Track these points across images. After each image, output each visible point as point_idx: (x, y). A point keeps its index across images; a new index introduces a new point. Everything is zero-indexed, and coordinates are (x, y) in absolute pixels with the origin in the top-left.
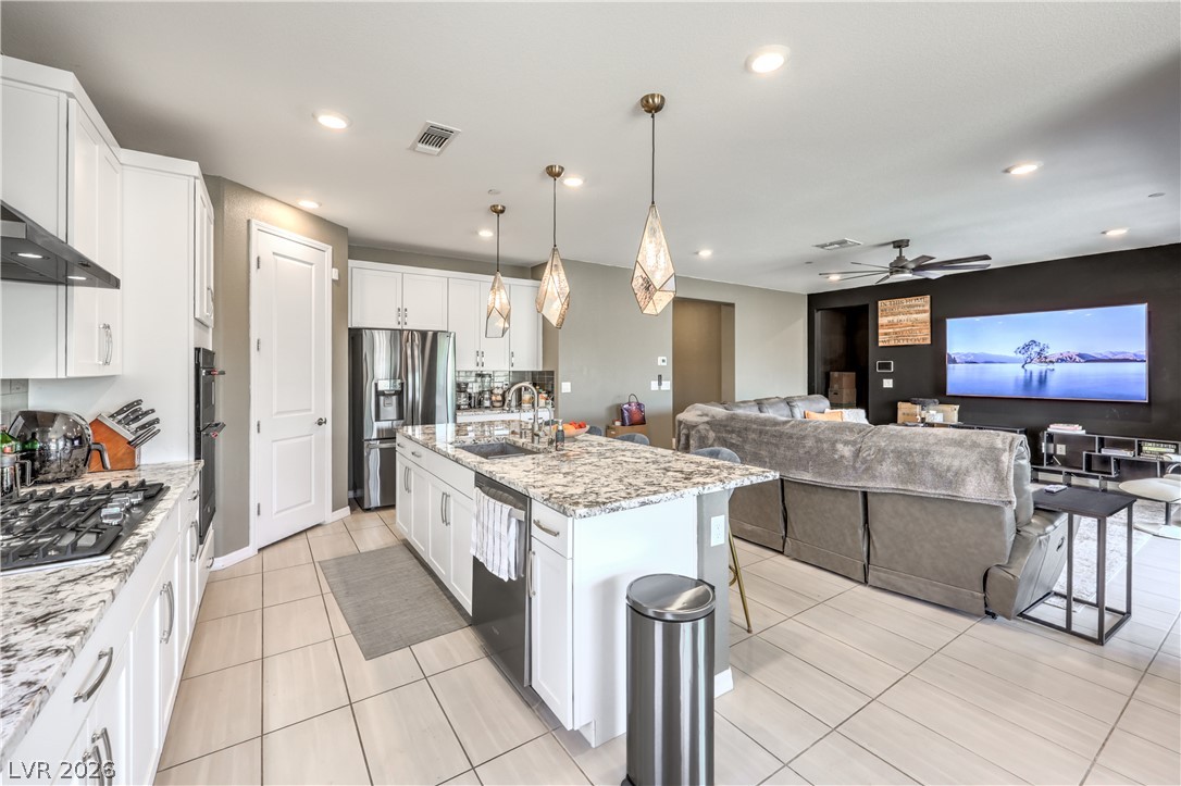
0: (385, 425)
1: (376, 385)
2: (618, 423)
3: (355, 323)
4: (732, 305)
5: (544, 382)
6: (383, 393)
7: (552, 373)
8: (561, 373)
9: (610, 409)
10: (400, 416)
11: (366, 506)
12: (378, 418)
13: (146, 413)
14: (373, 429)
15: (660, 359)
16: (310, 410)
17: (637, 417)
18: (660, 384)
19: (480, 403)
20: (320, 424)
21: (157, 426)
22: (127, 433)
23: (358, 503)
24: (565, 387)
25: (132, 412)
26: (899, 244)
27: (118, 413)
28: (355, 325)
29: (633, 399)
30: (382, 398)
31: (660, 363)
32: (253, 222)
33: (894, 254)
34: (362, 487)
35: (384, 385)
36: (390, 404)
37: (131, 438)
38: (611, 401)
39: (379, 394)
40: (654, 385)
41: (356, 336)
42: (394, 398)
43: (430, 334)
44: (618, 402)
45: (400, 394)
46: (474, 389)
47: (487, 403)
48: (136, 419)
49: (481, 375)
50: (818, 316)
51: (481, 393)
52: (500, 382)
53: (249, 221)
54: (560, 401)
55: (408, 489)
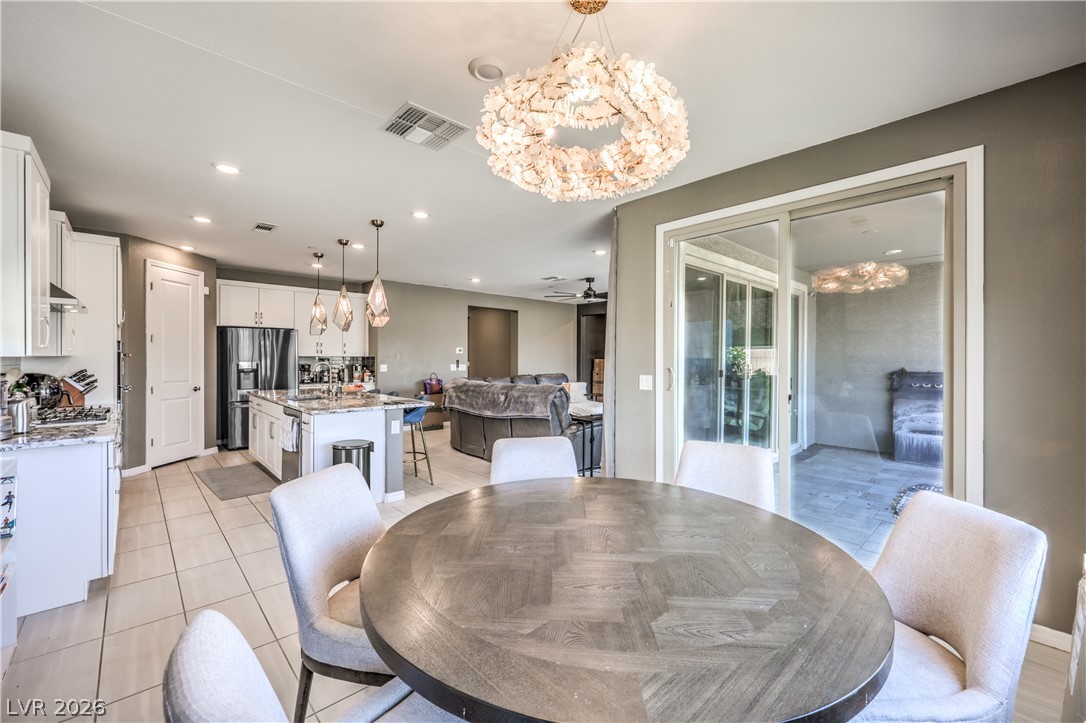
0: (245, 392)
1: (238, 365)
2: (422, 393)
3: (222, 321)
4: (517, 312)
5: (369, 364)
6: (243, 371)
7: (373, 358)
8: (379, 359)
9: (418, 383)
10: (256, 387)
11: (230, 447)
12: (239, 388)
13: (90, 376)
14: (235, 395)
15: (458, 349)
16: (188, 381)
17: (437, 388)
18: (458, 366)
19: (321, 379)
20: (195, 390)
21: (96, 384)
22: (79, 387)
23: (224, 447)
24: (383, 368)
25: (81, 376)
26: (589, 280)
27: (75, 375)
28: (222, 324)
29: (433, 376)
30: (242, 374)
31: (458, 352)
32: (148, 260)
33: (586, 285)
34: (227, 437)
35: (245, 365)
36: (248, 378)
37: (82, 389)
38: (419, 378)
39: (240, 371)
40: (453, 367)
41: (222, 332)
42: (252, 374)
43: (282, 331)
44: (424, 378)
45: (255, 372)
46: (316, 368)
47: (326, 379)
48: (84, 380)
49: (322, 360)
50: (583, 320)
51: (322, 372)
52: (338, 365)
53: (145, 260)
54: (379, 377)
55: (255, 427)
